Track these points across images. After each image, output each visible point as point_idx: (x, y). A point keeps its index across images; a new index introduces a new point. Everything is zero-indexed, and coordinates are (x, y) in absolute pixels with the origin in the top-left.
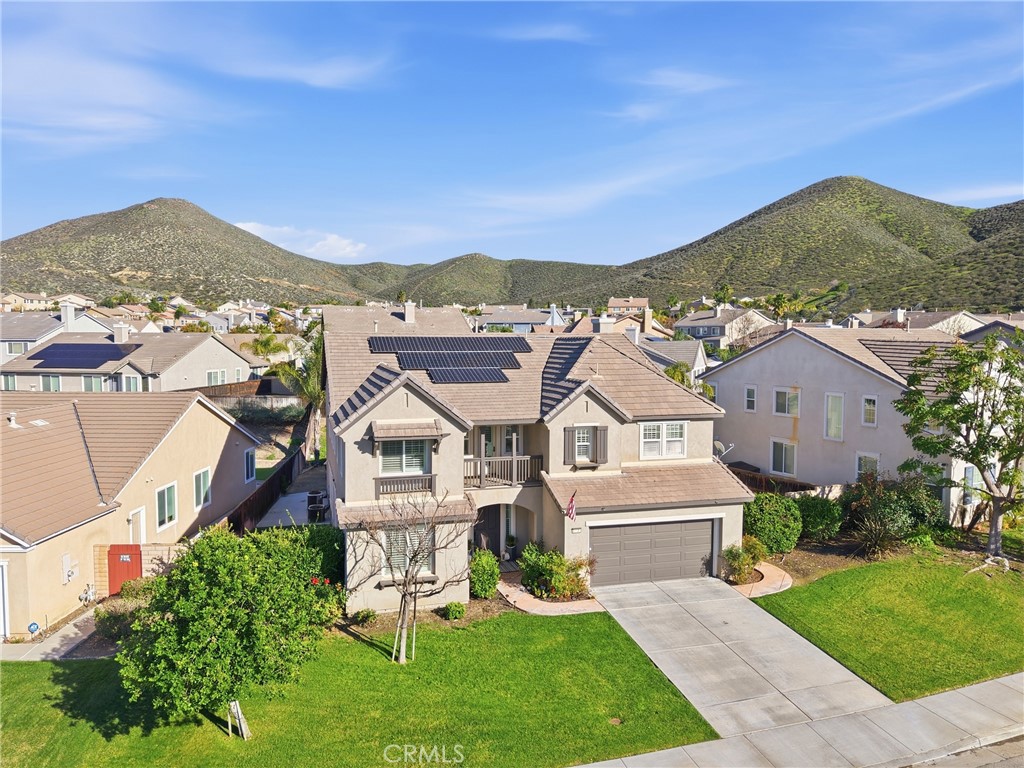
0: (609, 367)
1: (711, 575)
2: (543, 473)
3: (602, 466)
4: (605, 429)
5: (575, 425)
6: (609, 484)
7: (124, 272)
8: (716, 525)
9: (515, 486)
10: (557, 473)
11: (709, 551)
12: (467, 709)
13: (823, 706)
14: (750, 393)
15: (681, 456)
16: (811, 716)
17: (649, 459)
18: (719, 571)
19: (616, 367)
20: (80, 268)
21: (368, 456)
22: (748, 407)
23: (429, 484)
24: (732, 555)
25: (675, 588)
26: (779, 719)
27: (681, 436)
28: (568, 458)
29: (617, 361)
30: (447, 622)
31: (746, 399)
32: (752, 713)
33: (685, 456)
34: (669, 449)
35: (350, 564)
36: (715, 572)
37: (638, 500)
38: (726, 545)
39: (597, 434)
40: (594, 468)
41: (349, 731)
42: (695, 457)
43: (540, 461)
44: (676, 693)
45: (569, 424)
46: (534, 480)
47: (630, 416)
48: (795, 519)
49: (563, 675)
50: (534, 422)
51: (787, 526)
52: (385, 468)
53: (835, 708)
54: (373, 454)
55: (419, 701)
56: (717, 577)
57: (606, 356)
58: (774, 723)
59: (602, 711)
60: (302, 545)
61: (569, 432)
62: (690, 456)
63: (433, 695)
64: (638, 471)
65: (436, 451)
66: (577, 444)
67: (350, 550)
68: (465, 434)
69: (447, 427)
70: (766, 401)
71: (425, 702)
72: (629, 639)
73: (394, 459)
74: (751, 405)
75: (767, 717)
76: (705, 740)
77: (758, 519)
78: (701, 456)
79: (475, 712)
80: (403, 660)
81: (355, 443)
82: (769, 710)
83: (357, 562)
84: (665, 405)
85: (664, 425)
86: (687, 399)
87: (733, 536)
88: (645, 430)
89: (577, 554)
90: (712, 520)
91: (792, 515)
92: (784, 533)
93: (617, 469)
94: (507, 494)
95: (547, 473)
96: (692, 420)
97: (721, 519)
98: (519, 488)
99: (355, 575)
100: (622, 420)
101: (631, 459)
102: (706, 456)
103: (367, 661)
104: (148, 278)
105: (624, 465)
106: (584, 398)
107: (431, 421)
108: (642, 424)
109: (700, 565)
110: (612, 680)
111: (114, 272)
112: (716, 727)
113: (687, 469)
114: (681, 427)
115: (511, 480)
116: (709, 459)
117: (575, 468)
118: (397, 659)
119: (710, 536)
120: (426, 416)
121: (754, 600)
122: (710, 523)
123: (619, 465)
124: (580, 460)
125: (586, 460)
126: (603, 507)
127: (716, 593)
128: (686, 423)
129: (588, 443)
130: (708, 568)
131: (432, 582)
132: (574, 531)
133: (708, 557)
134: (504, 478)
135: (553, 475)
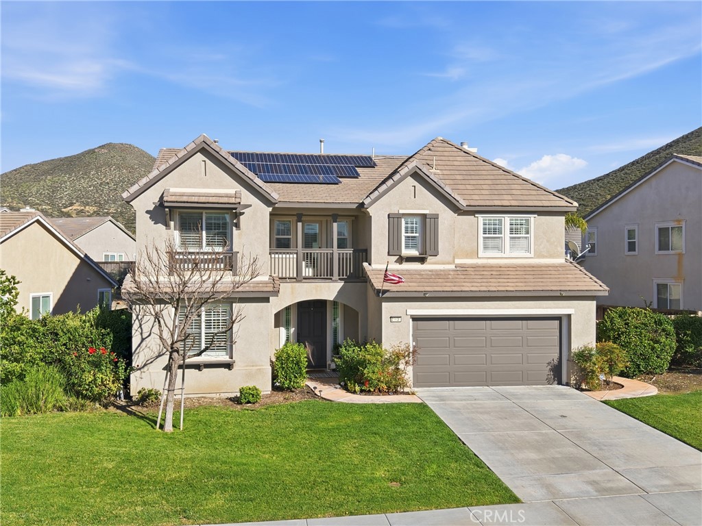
0: (448, 163)
1: (560, 383)
2: (365, 264)
4: (436, 217)
5: (401, 212)
6: (438, 275)
7: (74, 207)
8: (563, 322)
9: (335, 281)
10: (379, 263)
11: (556, 356)
12: (217, 465)
14: (631, 234)
15: (528, 255)
16: (648, 489)
17: (488, 257)
18: (569, 378)
19: (456, 163)
21: (161, 227)
22: (629, 250)
23: (230, 262)
24: (584, 356)
25: (512, 391)
26: (603, 491)
27: (527, 232)
28: (394, 249)
29: (459, 158)
30: (239, 407)
31: (627, 240)
33: (532, 255)
34: (512, 247)
35: (136, 341)
36: (564, 379)
38: (576, 346)
39: (427, 222)
40: (421, 260)
42: (544, 257)
43: (363, 253)
44: (479, 464)
45: (394, 210)
46: (357, 277)
47: (463, 203)
48: (668, 335)
49: (347, 447)
50: (354, 206)
51: (657, 342)
52: (184, 244)
53: (681, 485)
54: (167, 225)
56: (568, 384)
57: (446, 154)
58: (595, 493)
59: (380, 473)
60: (92, 326)
61: (394, 219)
62: (538, 255)
64: (475, 267)
65: (237, 226)
66: (403, 234)
67: (135, 326)
68: (270, 209)
69: (247, 197)
70: (648, 240)
72: (440, 422)
73: (193, 235)
74: (632, 247)
76: (500, 503)
77: (622, 333)
78: (551, 256)
80: (169, 427)
81: (148, 212)
82: (593, 483)
83: (143, 340)
84: (509, 197)
85: (507, 220)
86: (534, 193)
87: (584, 336)
88: (485, 224)
89: (397, 343)
90: (558, 318)
91: (664, 330)
92: (653, 349)
93: (451, 264)
94: (329, 291)
95: (370, 264)
96: (540, 213)
97: (569, 316)
98: (341, 284)
99: (141, 354)
101: (468, 256)
102: (558, 256)
103: (131, 429)
105: (458, 261)
106: (410, 181)
107: (232, 191)
109: (546, 371)
110: (405, 451)
112: (517, 493)
113: (533, 267)
114: (527, 221)
115: (332, 274)
116: (561, 260)
117: (401, 260)
118: (162, 427)
119: (557, 338)
120: (227, 187)
121: (605, 402)
122: (557, 322)
123: (451, 259)
124: (406, 252)
125: (414, 253)
126: (426, 292)
127: (562, 396)
128: (532, 218)
129: (417, 235)
130: (556, 375)
131: (228, 366)
132: (394, 320)
133: (556, 362)
134: (323, 274)
135: (374, 266)
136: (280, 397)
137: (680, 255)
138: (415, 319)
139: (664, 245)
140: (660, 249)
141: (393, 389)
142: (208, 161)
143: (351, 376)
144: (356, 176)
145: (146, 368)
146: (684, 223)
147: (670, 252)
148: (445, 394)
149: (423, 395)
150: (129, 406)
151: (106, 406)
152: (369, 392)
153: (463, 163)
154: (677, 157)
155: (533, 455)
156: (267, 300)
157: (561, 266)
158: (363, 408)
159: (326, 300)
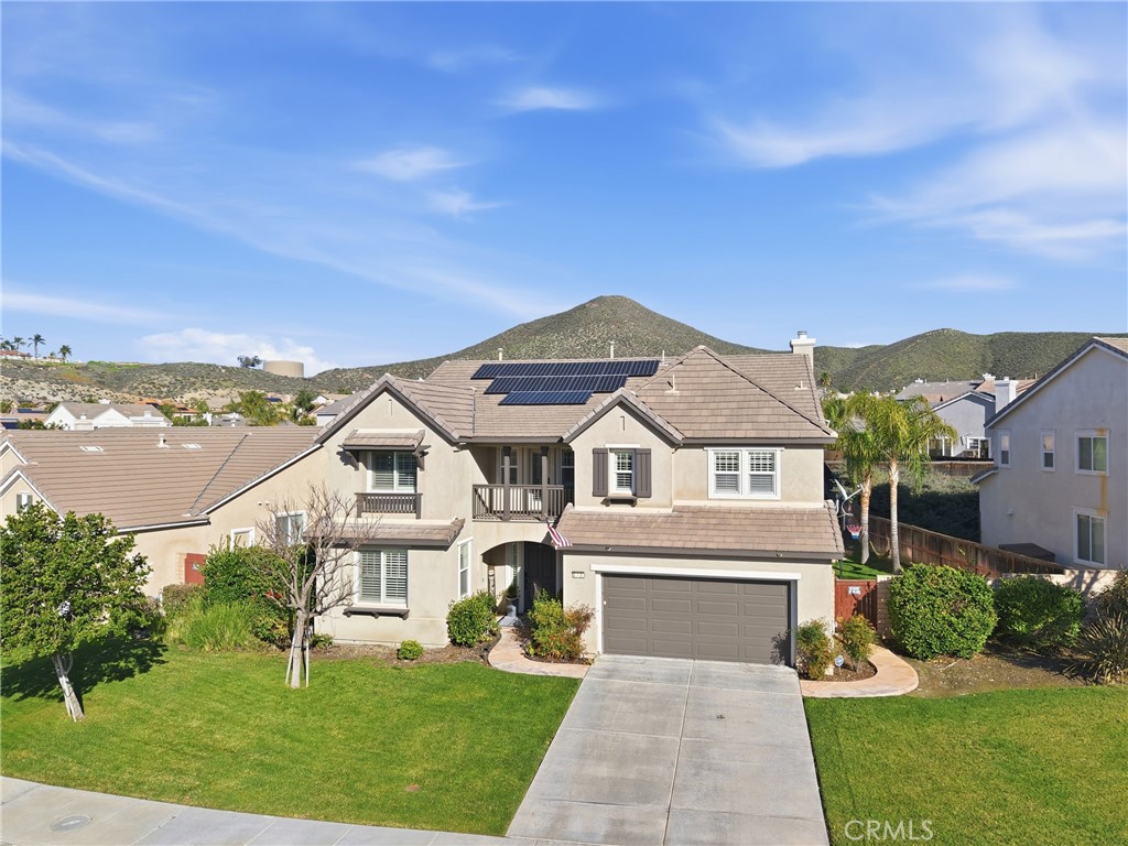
0: (696, 380)
1: (787, 664)
2: (569, 505)
3: (642, 501)
4: (647, 453)
5: (608, 446)
8: (792, 588)
10: (584, 504)
11: (785, 629)
15: (772, 497)
17: (719, 499)
19: (705, 380)
23: (413, 504)
24: (811, 634)
25: (713, 670)
27: (772, 469)
28: (600, 487)
33: (778, 497)
34: (752, 488)
36: (791, 661)
38: (803, 619)
39: (637, 459)
40: (631, 502)
42: (794, 499)
45: (600, 445)
47: (679, 437)
50: (556, 441)
52: (377, 484)
54: (356, 466)
56: (794, 667)
57: (698, 367)
61: (600, 456)
62: (785, 497)
64: (698, 512)
65: (421, 467)
66: (614, 471)
69: (431, 438)
73: (384, 474)
78: (803, 499)
84: (749, 426)
85: (745, 455)
87: (816, 609)
88: (717, 458)
90: (786, 582)
93: (665, 507)
94: (539, 531)
95: (574, 505)
96: (788, 446)
97: (796, 581)
100: (673, 444)
101: (692, 496)
102: (815, 500)
105: (678, 503)
106: (621, 411)
107: (415, 431)
108: (711, 451)
114: (772, 456)
116: (818, 504)
117: (607, 501)
119: (785, 607)
120: (411, 426)
121: (806, 701)
122: (785, 588)
123: (667, 502)
124: (614, 490)
125: (627, 492)
127: (766, 684)
128: (778, 451)
130: (784, 653)
131: (404, 615)
132: (576, 575)
133: (783, 637)
135: (579, 508)
138: (605, 574)
141: (569, 655)
148: (628, 666)
149: (598, 666)
152: (540, 658)
155: (604, 770)
156: (445, 548)
157: (814, 514)
159: (536, 543)
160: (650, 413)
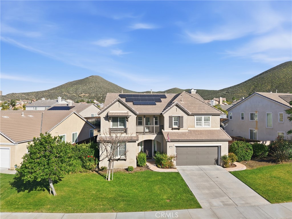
0: (187, 100)
1: (218, 165)
2: (163, 130)
3: (181, 129)
4: (182, 117)
5: (173, 115)
6: (184, 134)
7: (82, 94)
8: (219, 148)
9: (154, 134)
10: (167, 130)
11: (217, 157)
12: (122, 193)
13: (243, 202)
14: (242, 114)
15: (209, 127)
16: (238, 205)
17: (197, 128)
18: (220, 163)
19: (189, 100)
20: (72, 93)
21: (107, 121)
23: (126, 131)
24: (225, 158)
25: (204, 167)
26: (225, 205)
27: (209, 121)
28: (170, 126)
29: (189, 98)
30: (128, 172)
31: (241, 116)
32: (216, 202)
34: (205, 125)
35: (100, 153)
36: (219, 164)
37: (191, 138)
38: (223, 154)
39: (179, 119)
40: (179, 129)
41: (84, 196)
42: (214, 127)
43: (162, 127)
44: (192, 194)
45: (171, 115)
46: (160, 133)
47: (190, 113)
48: (250, 150)
49: (156, 187)
50: (160, 114)
51: (247, 152)
52: (113, 125)
54: (109, 121)
55: (108, 190)
56: (220, 165)
57: (186, 97)
58: (223, 206)
59: (165, 197)
60: (89, 148)
61: (170, 118)
62: (212, 127)
63: (113, 189)
64: (194, 131)
65: (127, 121)
66: (173, 121)
68: (136, 116)
69: (130, 113)
70: (247, 117)
71: (110, 190)
72: (182, 179)
73: (115, 123)
74: (243, 118)
75: (221, 204)
77: (237, 149)
78: (216, 127)
79: (124, 194)
80: (109, 180)
81: (104, 118)
83: (102, 153)
84: (204, 111)
85: (203, 117)
86: (211, 109)
87: (225, 152)
88: (197, 118)
89: (171, 154)
90: (218, 146)
92: (246, 154)
94: (152, 137)
95: (164, 130)
96: (213, 115)
97: (221, 146)
98: (156, 135)
99: (102, 156)
100: (188, 115)
101: (192, 127)
102: (218, 127)
103: (99, 179)
104: (88, 96)
105: (189, 129)
106: (175, 107)
107: (126, 112)
108: (196, 117)
109: (214, 161)
110: (172, 189)
111: (80, 94)
113: (210, 131)
114: (209, 117)
115: (153, 132)
116: (219, 128)
117: (173, 129)
118: (107, 179)
119: (217, 152)
120: (125, 110)
121: (230, 172)
122: (217, 147)
123: (187, 129)
124: (174, 127)
125: (176, 127)
126: (179, 140)
127: (218, 169)
128: (210, 116)
129: (177, 122)
130: (217, 162)
131: (125, 160)
132: (170, 147)
133: (217, 159)
134: (151, 132)
135: (165, 131)
136: (139, 169)
137: (257, 122)
138: (176, 147)
139: (252, 118)
140: (251, 119)
141: (171, 167)
142: (120, 104)
143: (158, 163)
144: (161, 101)
145: (103, 160)
146: (258, 113)
147: (254, 121)
148: (185, 168)
149: (178, 169)
150: (99, 171)
151: (93, 171)
152: (163, 168)
153: (191, 100)
154: (256, 93)
155: (207, 191)
156: (135, 142)
157: (219, 130)
158: (161, 174)
159: (152, 140)
160: (184, 108)
